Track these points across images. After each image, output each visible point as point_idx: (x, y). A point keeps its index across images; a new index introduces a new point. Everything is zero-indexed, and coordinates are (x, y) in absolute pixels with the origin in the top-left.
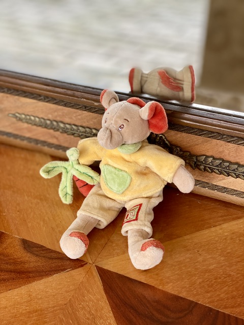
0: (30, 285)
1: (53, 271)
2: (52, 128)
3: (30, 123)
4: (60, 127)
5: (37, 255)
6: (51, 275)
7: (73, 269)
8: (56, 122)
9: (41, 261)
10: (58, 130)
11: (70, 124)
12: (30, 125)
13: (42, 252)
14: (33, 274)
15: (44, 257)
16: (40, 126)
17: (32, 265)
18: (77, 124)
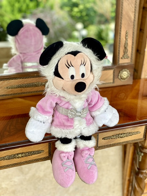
2: (21, 88)
3: (13, 88)
4: (24, 86)
8: (23, 84)
10: (23, 87)
11: (27, 84)
12: (12, 89)
16: (17, 88)
18: (29, 83)
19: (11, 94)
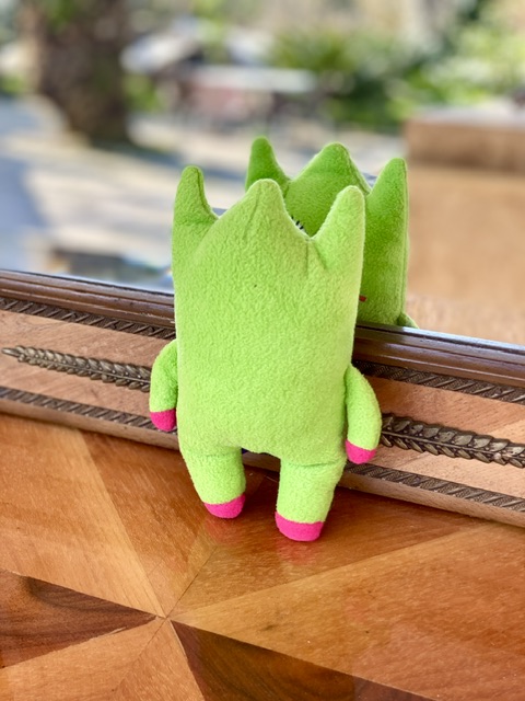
0: (44, 657)
1: (88, 631)
3: (45, 366)
4: (103, 370)
5: (56, 605)
6: (85, 639)
7: (127, 629)
9: (64, 614)
10: (99, 377)
11: (122, 364)
12: (44, 369)
13: (65, 599)
14: (50, 639)
15: (70, 607)
16: (64, 370)
17: (46, 623)
18: (136, 363)
19: (41, 397)
